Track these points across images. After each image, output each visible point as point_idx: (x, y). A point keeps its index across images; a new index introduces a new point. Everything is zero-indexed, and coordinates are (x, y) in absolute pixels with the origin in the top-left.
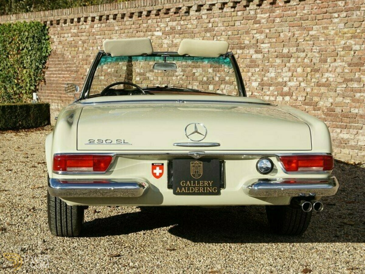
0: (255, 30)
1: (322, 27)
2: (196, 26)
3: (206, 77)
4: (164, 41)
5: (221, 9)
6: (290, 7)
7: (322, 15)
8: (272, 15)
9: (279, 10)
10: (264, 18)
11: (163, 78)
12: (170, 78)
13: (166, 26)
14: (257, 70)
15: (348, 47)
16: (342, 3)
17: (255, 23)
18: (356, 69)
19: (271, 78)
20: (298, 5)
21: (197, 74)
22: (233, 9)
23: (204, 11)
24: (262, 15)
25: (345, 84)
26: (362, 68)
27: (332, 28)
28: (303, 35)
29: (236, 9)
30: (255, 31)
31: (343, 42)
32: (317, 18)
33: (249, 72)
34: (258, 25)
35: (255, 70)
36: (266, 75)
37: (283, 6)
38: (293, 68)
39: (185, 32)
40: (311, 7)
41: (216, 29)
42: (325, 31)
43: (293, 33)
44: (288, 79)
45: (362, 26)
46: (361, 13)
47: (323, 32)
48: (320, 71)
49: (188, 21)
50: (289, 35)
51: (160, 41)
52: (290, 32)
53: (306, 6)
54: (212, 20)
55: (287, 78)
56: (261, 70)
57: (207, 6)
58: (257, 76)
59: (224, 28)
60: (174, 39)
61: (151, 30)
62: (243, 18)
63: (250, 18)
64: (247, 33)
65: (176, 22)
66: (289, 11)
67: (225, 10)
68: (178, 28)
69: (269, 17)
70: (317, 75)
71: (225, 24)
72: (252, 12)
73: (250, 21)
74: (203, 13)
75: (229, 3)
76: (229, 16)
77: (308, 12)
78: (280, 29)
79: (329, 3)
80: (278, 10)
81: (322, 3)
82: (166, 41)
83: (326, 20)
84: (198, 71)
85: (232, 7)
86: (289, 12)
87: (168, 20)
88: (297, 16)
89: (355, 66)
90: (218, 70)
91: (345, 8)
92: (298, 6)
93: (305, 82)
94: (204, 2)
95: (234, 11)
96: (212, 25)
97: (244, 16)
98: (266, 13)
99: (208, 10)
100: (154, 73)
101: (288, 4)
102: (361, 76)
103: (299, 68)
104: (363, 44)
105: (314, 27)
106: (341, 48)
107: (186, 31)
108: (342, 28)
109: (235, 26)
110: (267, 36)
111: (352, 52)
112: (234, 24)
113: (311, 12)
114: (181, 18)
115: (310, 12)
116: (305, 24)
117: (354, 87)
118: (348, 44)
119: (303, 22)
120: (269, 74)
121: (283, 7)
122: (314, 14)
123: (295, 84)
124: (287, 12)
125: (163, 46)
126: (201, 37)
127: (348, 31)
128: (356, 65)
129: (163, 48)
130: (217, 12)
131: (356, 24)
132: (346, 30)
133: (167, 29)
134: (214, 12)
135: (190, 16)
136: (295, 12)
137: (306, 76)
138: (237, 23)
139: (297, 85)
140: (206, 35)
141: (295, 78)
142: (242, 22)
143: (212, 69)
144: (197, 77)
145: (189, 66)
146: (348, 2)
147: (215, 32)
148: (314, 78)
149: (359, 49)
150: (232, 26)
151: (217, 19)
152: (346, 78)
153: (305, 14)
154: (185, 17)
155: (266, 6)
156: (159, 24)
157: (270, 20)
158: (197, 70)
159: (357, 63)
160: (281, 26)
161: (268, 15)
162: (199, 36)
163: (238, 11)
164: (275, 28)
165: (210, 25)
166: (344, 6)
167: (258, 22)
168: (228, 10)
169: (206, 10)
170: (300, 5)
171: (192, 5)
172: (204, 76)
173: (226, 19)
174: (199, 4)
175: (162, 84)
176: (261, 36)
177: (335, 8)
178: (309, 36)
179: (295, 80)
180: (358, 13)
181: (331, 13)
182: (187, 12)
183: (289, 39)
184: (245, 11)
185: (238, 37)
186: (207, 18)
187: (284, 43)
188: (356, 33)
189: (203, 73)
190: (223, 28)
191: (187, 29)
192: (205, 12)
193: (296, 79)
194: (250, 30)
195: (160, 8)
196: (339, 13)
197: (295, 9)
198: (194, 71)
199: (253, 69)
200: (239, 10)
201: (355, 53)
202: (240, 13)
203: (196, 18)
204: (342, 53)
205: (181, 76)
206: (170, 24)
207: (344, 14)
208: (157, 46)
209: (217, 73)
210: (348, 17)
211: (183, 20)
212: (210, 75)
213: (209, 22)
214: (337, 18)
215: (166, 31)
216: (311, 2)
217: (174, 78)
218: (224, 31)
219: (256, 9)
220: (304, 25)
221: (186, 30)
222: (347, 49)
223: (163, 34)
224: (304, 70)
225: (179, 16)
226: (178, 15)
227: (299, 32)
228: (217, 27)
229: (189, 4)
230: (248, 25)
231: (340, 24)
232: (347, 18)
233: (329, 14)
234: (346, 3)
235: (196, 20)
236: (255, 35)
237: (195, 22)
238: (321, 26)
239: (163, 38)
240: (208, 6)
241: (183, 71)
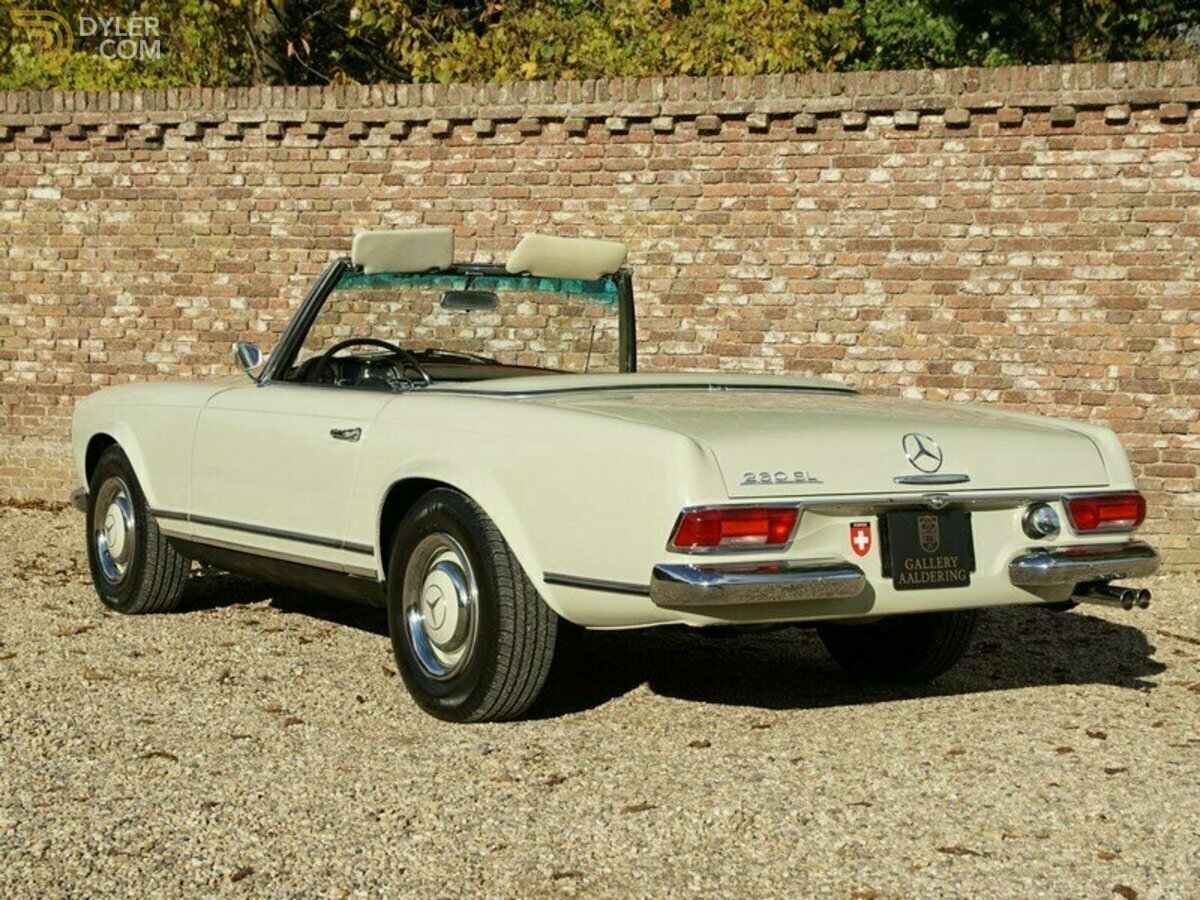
0: (385, 199)
1: (590, 203)
2: (188, 179)
3: (224, 320)
4: (67, 215)
5: (279, 138)
6: (494, 148)
7: (588, 173)
8: (441, 165)
9: (463, 153)
10: (416, 172)
11: (63, 321)
12: (90, 321)
13: (77, 172)
14: (395, 306)
15: (660, 255)
16: (642, 148)
17: (388, 181)
18: (683, 311)
19: (439, 328)
20: (519, 144)
21: (190, 312)
22: (314, 143)
23: (214, 141)
24: (411, 164)
25: (653, 346)
26: (699, 308)
27: (617, 207)
28: (535, 222)
29: (326, 141)
30: (388, 205)
31: (646, 244)
32: (574, 181)
33: (368, 312)
34: (396, 188)
35: (389, 308)
36: (424, 320)
37: (472, 145)
38: (507, 305)
39: (148, 196)
40: (556, 152)
41: (258, 191)
42: (597, 214)
43: (504, 215)
44: (490, 332)
45: (698, 207)
46: (694, 177)
47: (591, 216)
48: (584, 313)
49: (156, 165)
50: (494, 218)
51: (54, 216)
52: (495, 212)
53: (542, 148)
54: (244, 166)
55: (487, 329)
56: (407, 308)
57: (230, 128)
58: (395, 322)
59: (285, 189)
60: (105, 213)
61: (17, 182)
62: (349, 165)
63: (369, 169)
64: (362, 206)
65: (115, 165)
66: (490, 157)
67: (287, 141)
68: (120, 181)
69: (431, 168)
70: (577, 324)
71: (287, 179)
72: (378, 154)
73: (371, 176)
74: (214, 145)
75: (307, 124)
76: (301, 158)
77: (549, 163)
78: (464, 203)
79: (607, 147)
80: (458, 152)
81: (587, 144)
82: (75, 217)
83: (598, 186)
84: (195, 304)
85: (311, 137)
86: (493, 160)
87: (82, 156)
88: (516, 173)
89: (679, 302)
90: (264, 302)
91: (652, 162)
92: (517, 147)
93: (539, 339)
94: (221, 116)
95: (317, 147)
96: (245, 179)
97: (351, 161)
98: (422, 159)
99: (229, 138)
100: (28, 307)
101: (488, 141)
102: (697, 327)
103: (523, 305)
104: (699, 251)
105: (566, 202)
106: (642, 257)
107: (153, 191)
108: (645, 208)
109: (322, 187)
110: (423, 219)
111: (673, 270)
112: (320, 180)
113: (557, 164)
114: (132, 155)
115: (553, 165)
116: (537, 192)
117: (678, 352)
118: (660, 247)
119: (532, 187)
120: (431, 317)
121: (473, 148)
122: (565, 170)
123: (512, 344)
124: (486, 161)
125: (64, 231)
126: (205, 211)
127: (662, 219)
128: (686, 299)
129: (63, 236)
130: (261, 144)
131: (681, 202)
132: (654, 215)
133: (79, 182)
134: (251, 145)
135: (165, 150)
136: (510, 161)
137: (544, 324)
138: (330, 180)
139: (517, 346)
140: (222, 207)
141: (512, 330)
142: (344, 176)
143: (243, 299)
144: (191, 319)
145: (162, 289)
146: (659, 148)
147: (253, 201)
148: (568, 330)
149: (691, 261)
150: (313, 186)
151: (260, 166)
152: (657, 330)
153: (541, 169)
154: (147, 152)
155: (423, 139)
156: (49, 166)
157: (435, 178)
158: (191, 301)
159: (685, 296)
160: (469, 194)
161: (427, 163)
162: (197, 208)
163: (332, 147)
164: (450, 199)
165: (238, 180)
166: (648, 157)
167: (396, 181)
168: (297, 144)
169: (222, 139)
170: (523, 146)
171: (179, 120)
172: (217, 319)
173: (292, 166)
174: (203, 120)
175: (61, 338)
176: (408, 218)
177: (624, 159)
178: (550, 224)
179: (512, 336)
180: (687, 175)
181: (612, 171)
182: (158, 140)
183: (493, 229)
184: (356, 150)
185: (334, 216)
186: (226, 159)
187: (475, 238)
188: (682, 224)
189: (213, 310)
190: (281, 190)
191: (153, 187)
192: (221, 142)
193: (515, 333)
194: (369, 199)
195: (59, 122)
196: (633, 173)
197: (509, 153)
198: (181, 302)
199: (383, 306)
200: (334, 144)
201: (679, 271)
202: (336, 154)
203: (188, 158)
204: (646, 270)
205: (132, 318)
206: (94, 168)
207: (651, 176)
208: (42, 231)
209: (260, 312)
210: (660, 183)
211: (139, 161)
212: (236, 317)
213: (234, 171)
214: (627, 183)
215: (75, 188)
216: (555, 141)
217: (105, 322)
218: (285, 198)
219: (390, 146)
220: (538, 196)
221: (150, 188)
222: (658, 261)
223: (62, 194)
224: (538, 309)
225: (126, 148)
226: (123, 144)
227: (521, 212)
228: (261, 185)
229: (167, 116)
230: (362, 186)
231: (639, 200)
232: (655, 185)
233: (607, 173)
234: (652, 149)
235: (185, 164)
236: (386, 214)
237: (184, 169)
238: (584, 201)
239: (65, 208)
240: (235, 127)
241: (138, 302)
